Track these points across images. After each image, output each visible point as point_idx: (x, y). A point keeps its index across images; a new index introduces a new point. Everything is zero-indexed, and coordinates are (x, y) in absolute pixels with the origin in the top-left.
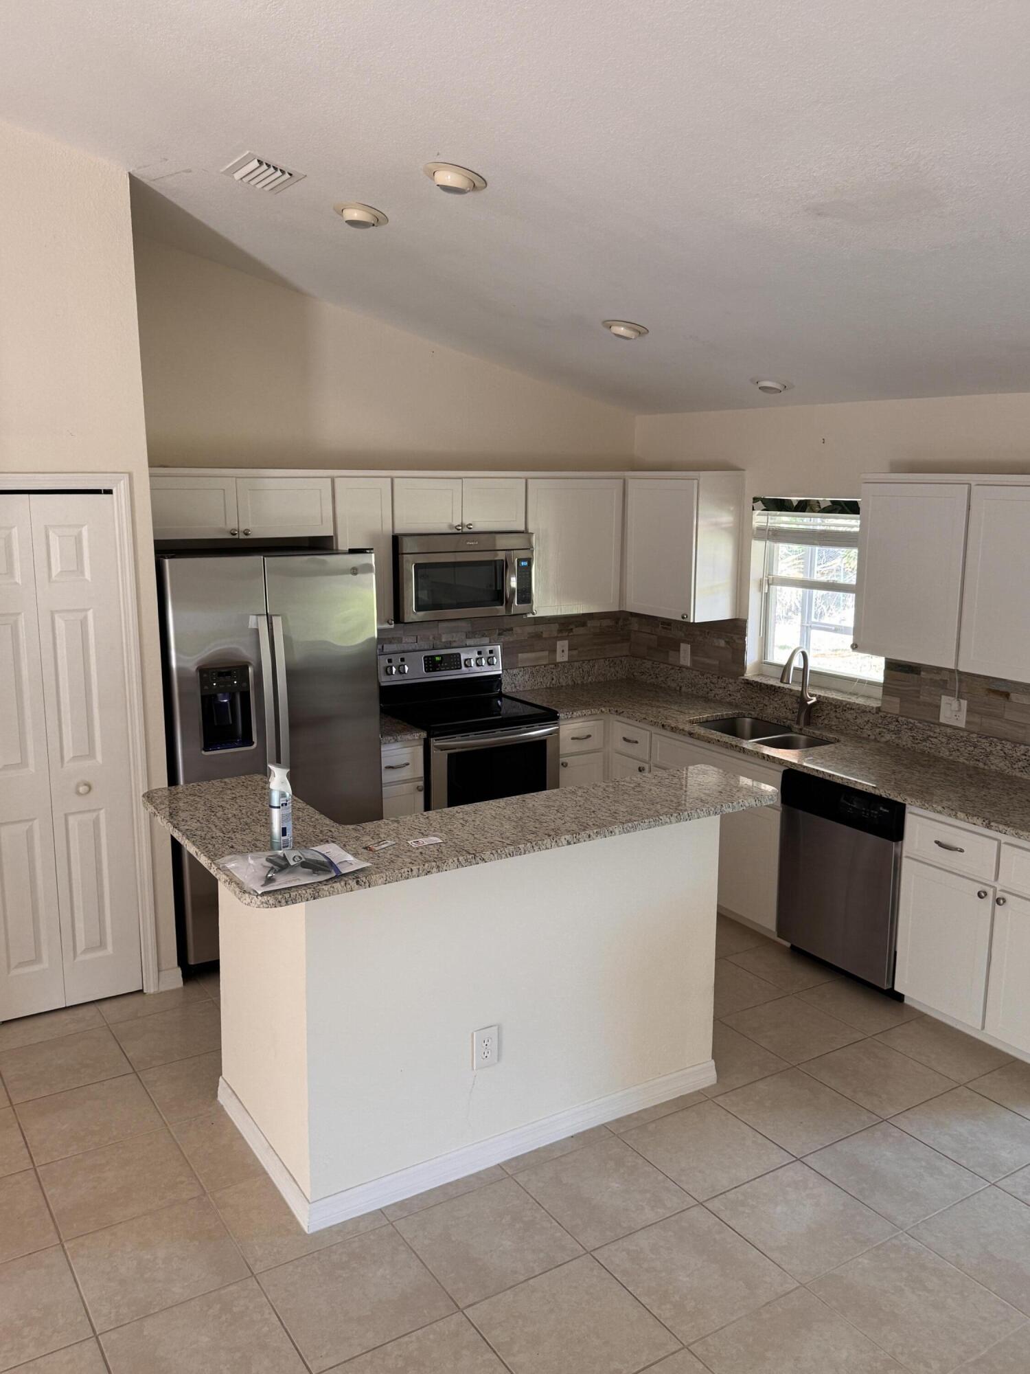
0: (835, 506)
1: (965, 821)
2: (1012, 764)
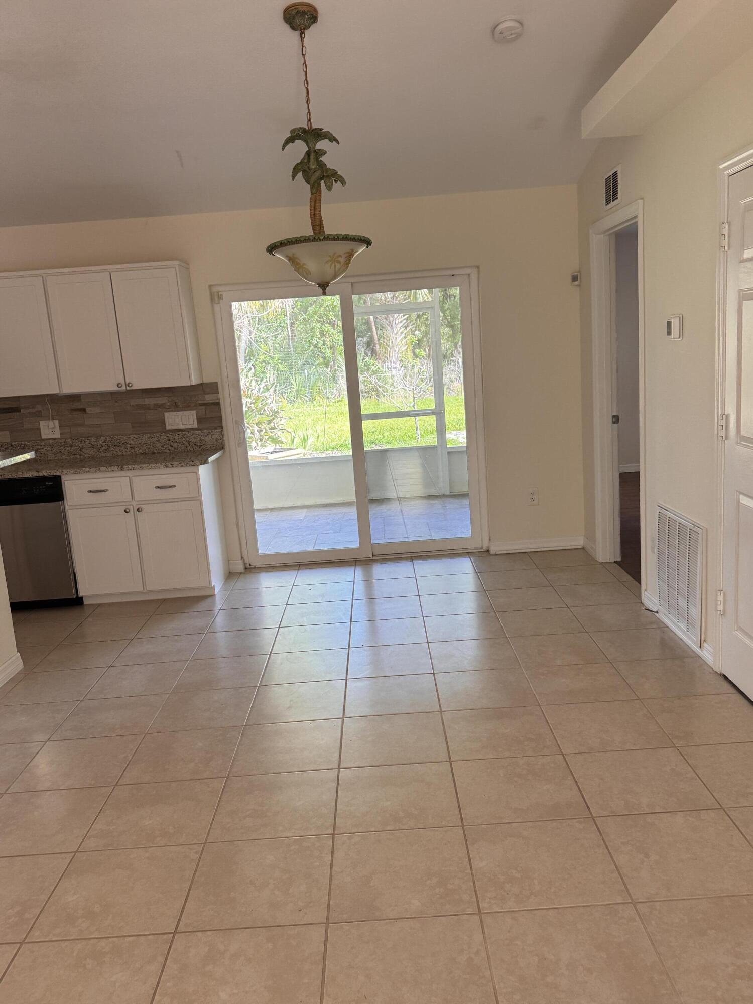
1: (106, 472)
2: (98, 450)
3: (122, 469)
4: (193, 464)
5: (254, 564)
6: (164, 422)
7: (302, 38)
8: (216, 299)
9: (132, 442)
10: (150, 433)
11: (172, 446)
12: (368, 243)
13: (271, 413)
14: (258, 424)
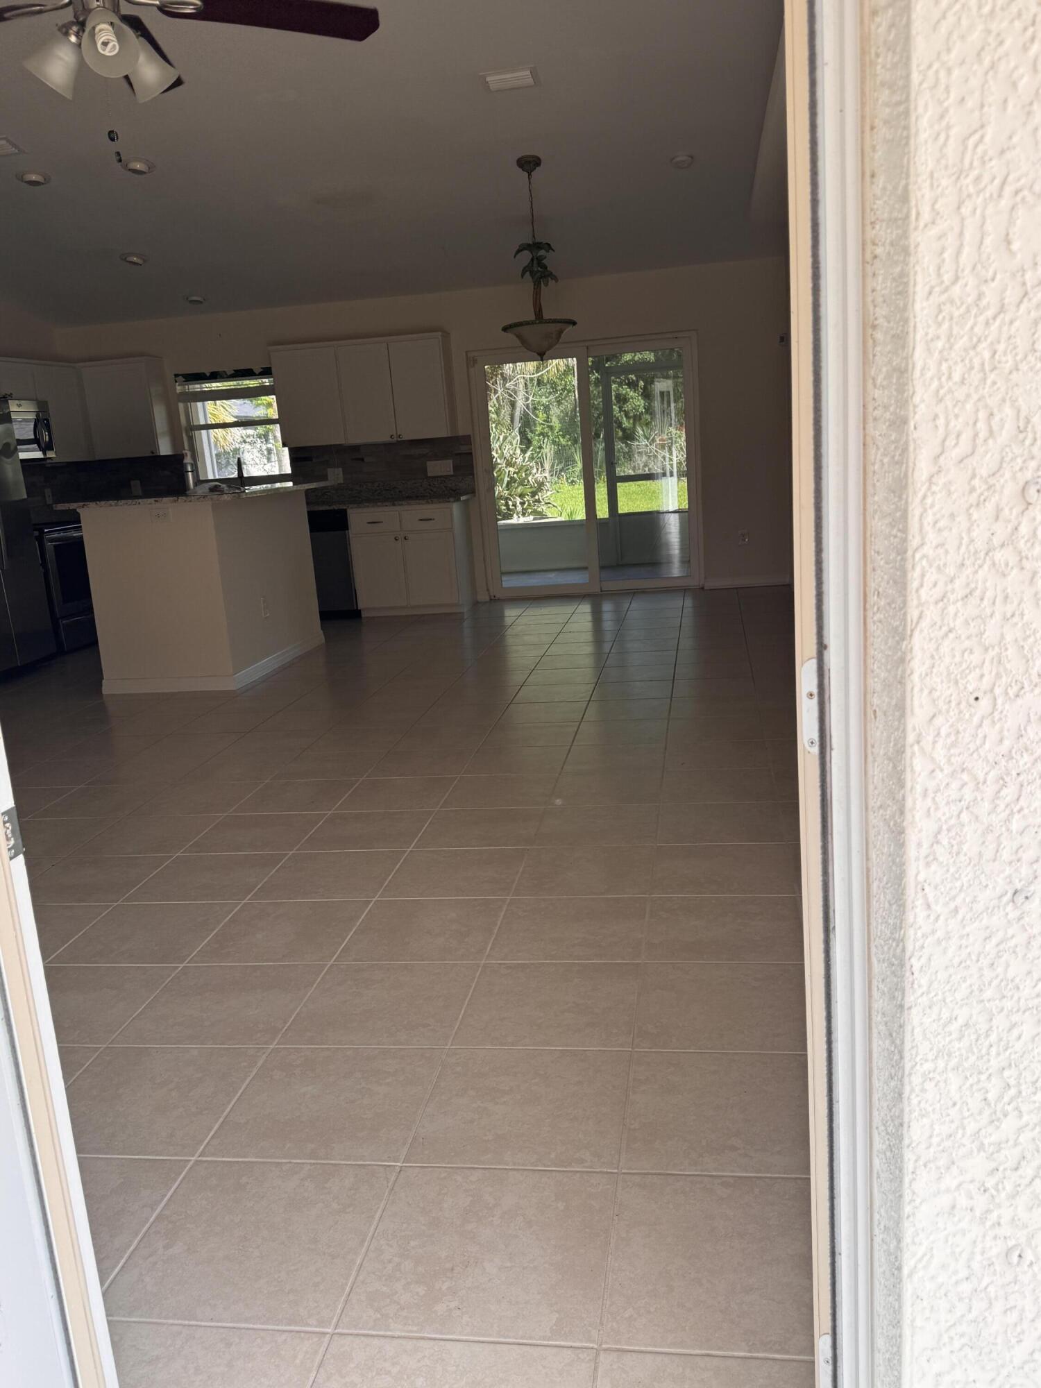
3: (394, 505)
4: (448, 501)
5: (498, 596)
6: (426, 470)
7: (530, 178)
8: (472, 363)
9: (400, 486)
10: (414, 479)
11: (432, 489)
12: (574, 324)
13: (536, 485)
14: (521, 496)
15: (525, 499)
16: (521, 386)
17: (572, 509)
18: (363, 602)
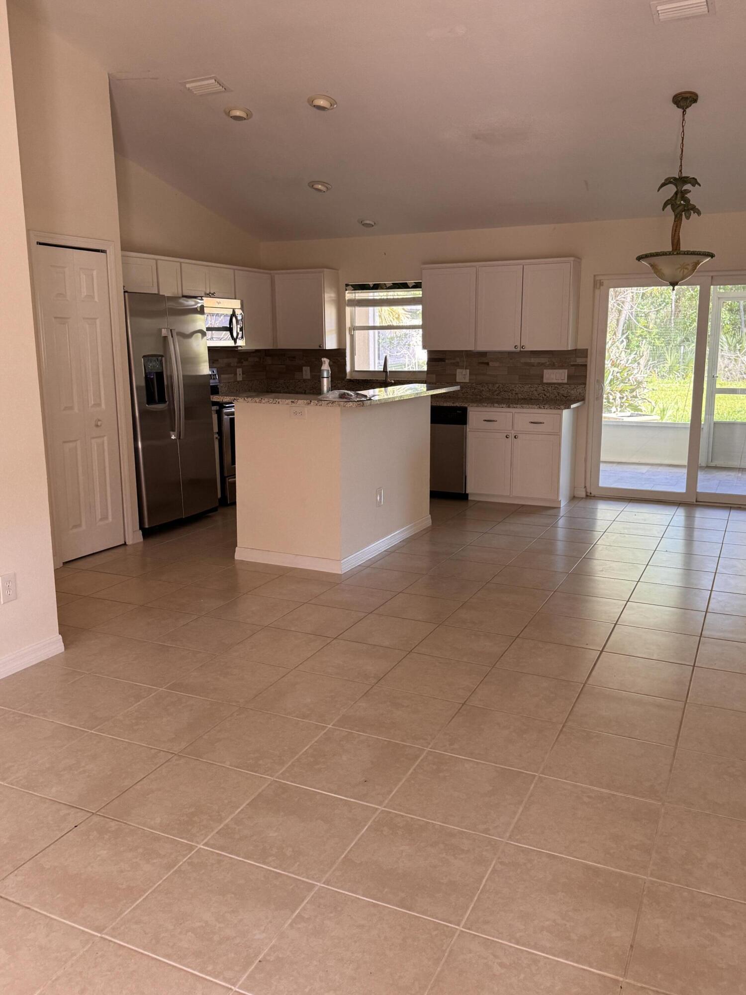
0: (395, 286)
3: (509, 407)
4: (559, 407)
5: (594, 493)
6: (542, 377)
7: (684, 115)
8: (598, 285)
9: (517, 390)
10: (531, 384)
11: (545, 395)
12: (712, 256)
13: (635, 383)
14: (621, 392)
15: (624, 395)
16: (629, 299)
17: (665, 406)
18: (472, 488)
